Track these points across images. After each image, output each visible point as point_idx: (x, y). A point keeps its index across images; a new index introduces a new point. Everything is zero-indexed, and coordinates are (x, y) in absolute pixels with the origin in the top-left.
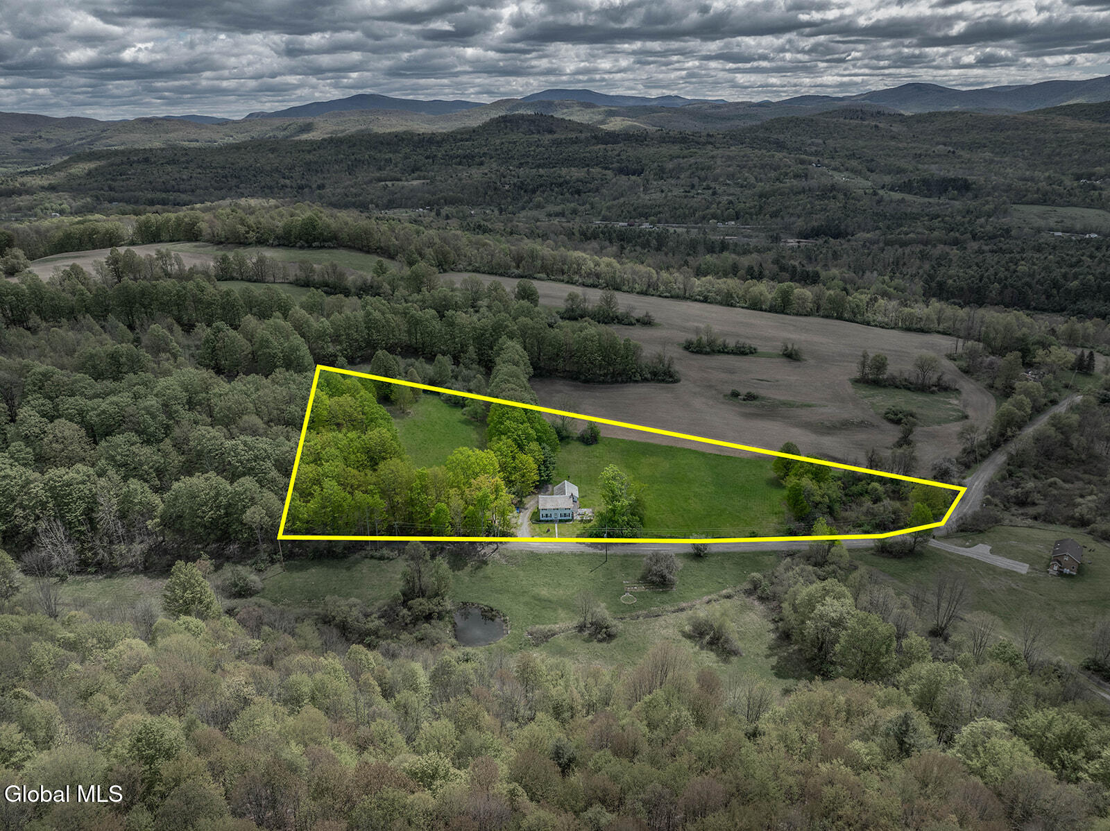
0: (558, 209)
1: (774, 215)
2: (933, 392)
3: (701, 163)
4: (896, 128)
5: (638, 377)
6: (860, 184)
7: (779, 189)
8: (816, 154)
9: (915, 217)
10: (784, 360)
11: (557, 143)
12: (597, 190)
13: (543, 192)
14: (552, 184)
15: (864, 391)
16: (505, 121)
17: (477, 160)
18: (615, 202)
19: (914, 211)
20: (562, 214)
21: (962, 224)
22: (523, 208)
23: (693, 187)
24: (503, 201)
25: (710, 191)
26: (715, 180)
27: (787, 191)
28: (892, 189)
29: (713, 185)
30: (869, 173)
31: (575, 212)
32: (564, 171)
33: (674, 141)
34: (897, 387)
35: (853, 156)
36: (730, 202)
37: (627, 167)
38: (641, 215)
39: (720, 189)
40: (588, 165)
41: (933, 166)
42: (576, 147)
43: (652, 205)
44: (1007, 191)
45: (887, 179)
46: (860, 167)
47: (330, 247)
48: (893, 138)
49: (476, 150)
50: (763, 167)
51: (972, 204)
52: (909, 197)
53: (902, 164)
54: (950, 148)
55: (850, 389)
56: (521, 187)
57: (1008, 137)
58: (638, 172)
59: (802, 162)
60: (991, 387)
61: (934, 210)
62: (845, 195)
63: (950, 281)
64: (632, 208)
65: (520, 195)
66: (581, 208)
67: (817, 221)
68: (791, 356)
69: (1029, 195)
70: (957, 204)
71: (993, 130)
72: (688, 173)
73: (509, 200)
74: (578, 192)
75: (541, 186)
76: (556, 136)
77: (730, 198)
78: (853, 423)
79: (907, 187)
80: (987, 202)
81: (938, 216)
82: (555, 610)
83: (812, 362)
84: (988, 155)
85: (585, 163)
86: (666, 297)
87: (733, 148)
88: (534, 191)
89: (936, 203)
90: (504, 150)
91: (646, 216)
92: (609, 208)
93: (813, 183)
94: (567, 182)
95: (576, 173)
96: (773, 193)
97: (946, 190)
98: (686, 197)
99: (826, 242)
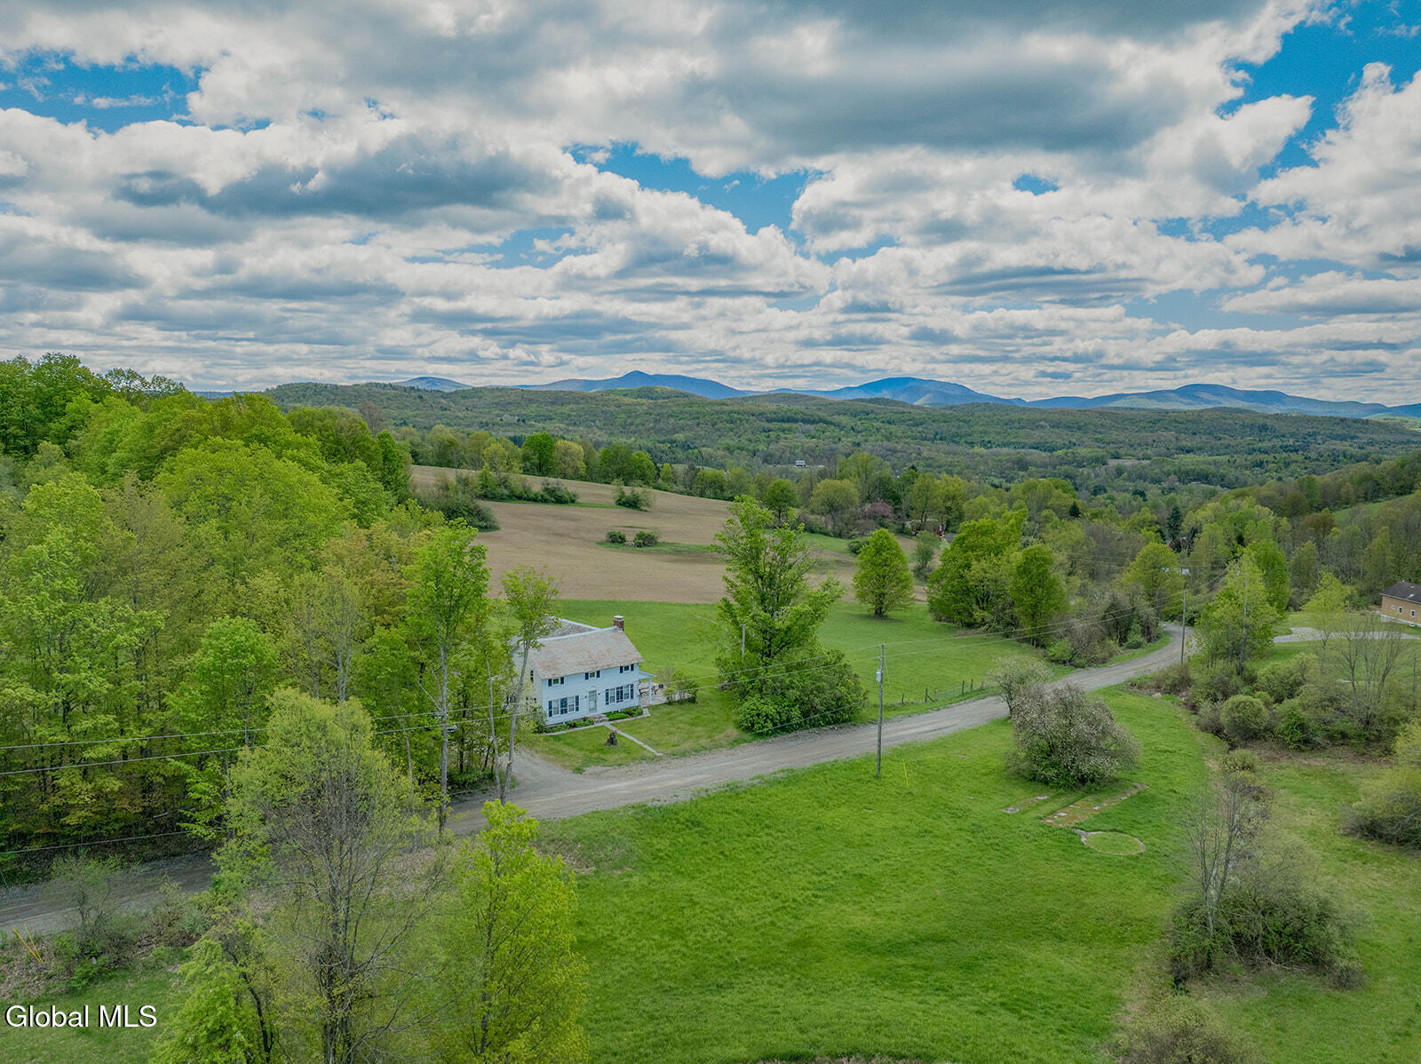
10: (626, 510)
68: (633, 505)
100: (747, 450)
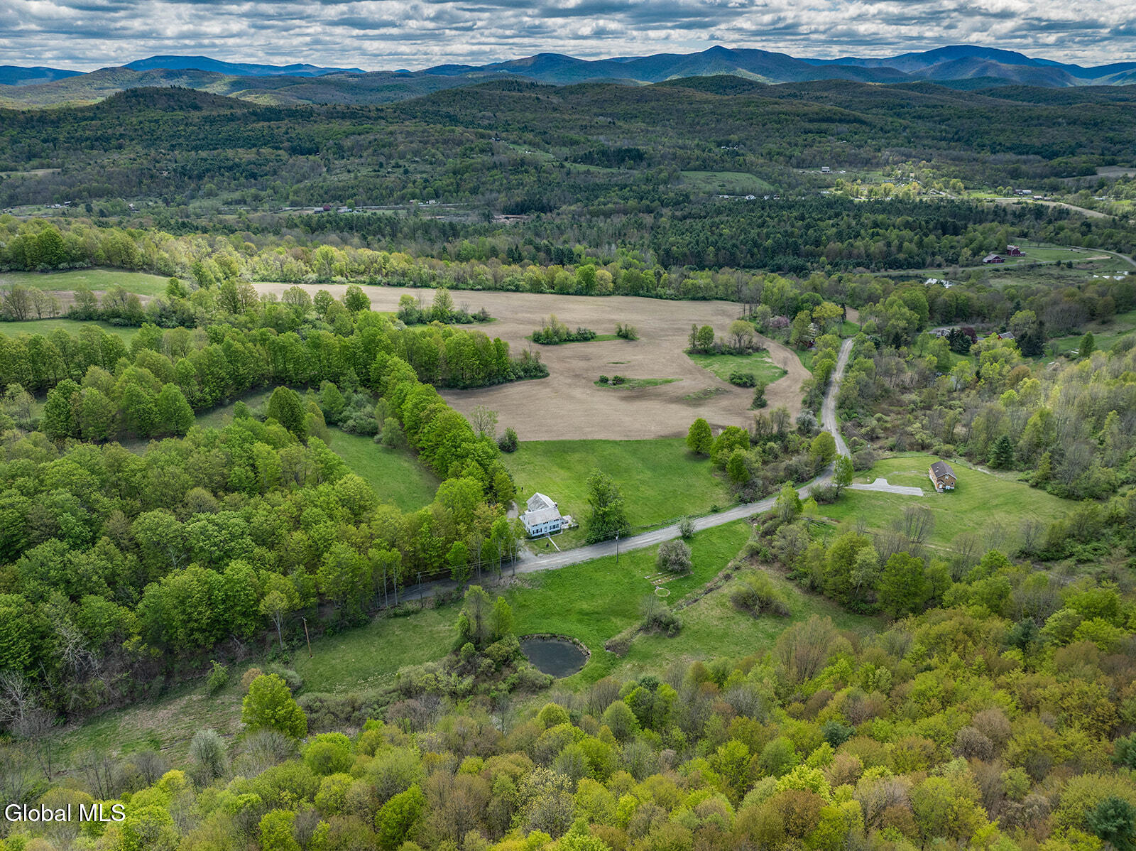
0: (237, 195)
1: (474, 191)
2: (749, 354)
3: (381, 140)
4: (555, 100)
5: (513, 377)
6: (544, 157)
7: (471, 165)
8: (490, 127)
9: (606, 188)
10: (621, 341)
11: (210, 121)
12: (275, 173)
13: (213, 177)
14: (220, 168)
15: (702, 362)
16: (136, 96)
17: (114, 142)
18: (301, 185)
19: (602, 181)
20: (242, 201)
21: (649, 192)
22: (193, 197)
23: (381, 165)
24: (164, 190)
25: (402, 170)
26: (402, 157)
27: (479, 166)
28: (575, 161)
29: (401, 162)
30: (547, 146)
31: (256, 198)
32: (230, 153)
33: (343, 116)
34: (723, 354)
35: (525, 129)
36: (426, 181)
37: (300, 146)
38: (334, 198)
39: (411, 167)
40: (254, 146)
41: (601, 137)
42: (234, 125)
43: (344, 187)
44: (673, 160)
45: (566, 151)
46: (537, 140)
47: (82, 268)
48: (555, 110)
49: (110, 131)
50: (445, 142)
51: (651, 172)
52: (592, 168)
53: (573, 135)
54: (609, 119)
55: (690, 362)
56: (183, 173)
57: (653, 108)
58: (315, 151)
59: (482, 136)
60: (787, 343)
61: (620, 179)
62: (536, 168)
63: (675, 248)
64: (322, 192)
65: (184, 182)
66: (263, 193)
67: (519, 196)
68: (625, 336)
69: (693, 163)
70: (637, 173)
71: (638, 101)
72: (370, 151)
73: (172, 188)
74: (254, 176)
75: (208, 170)
76: (205, 113)
77: (424, 176)
78: (710, 392)
79: (587, 159)
80: (661, 171)
81: (626, 186)
82: (609, 620)
83: (643, 339)
84: (643, 125)
85: (250, 143)
86: (478, 290)
87: (407, 123)
88: (200, 177)
89: (618, 173)
90: (147, 129)
91: (341, 199)
92: (296, 193)
93: (503, 158)
94: (238, 166)
95: (245, 155)
96: (466, 169)
97: (623, 160)
98: (378, 176)
99: (538, 217)
100: (785, 155)
